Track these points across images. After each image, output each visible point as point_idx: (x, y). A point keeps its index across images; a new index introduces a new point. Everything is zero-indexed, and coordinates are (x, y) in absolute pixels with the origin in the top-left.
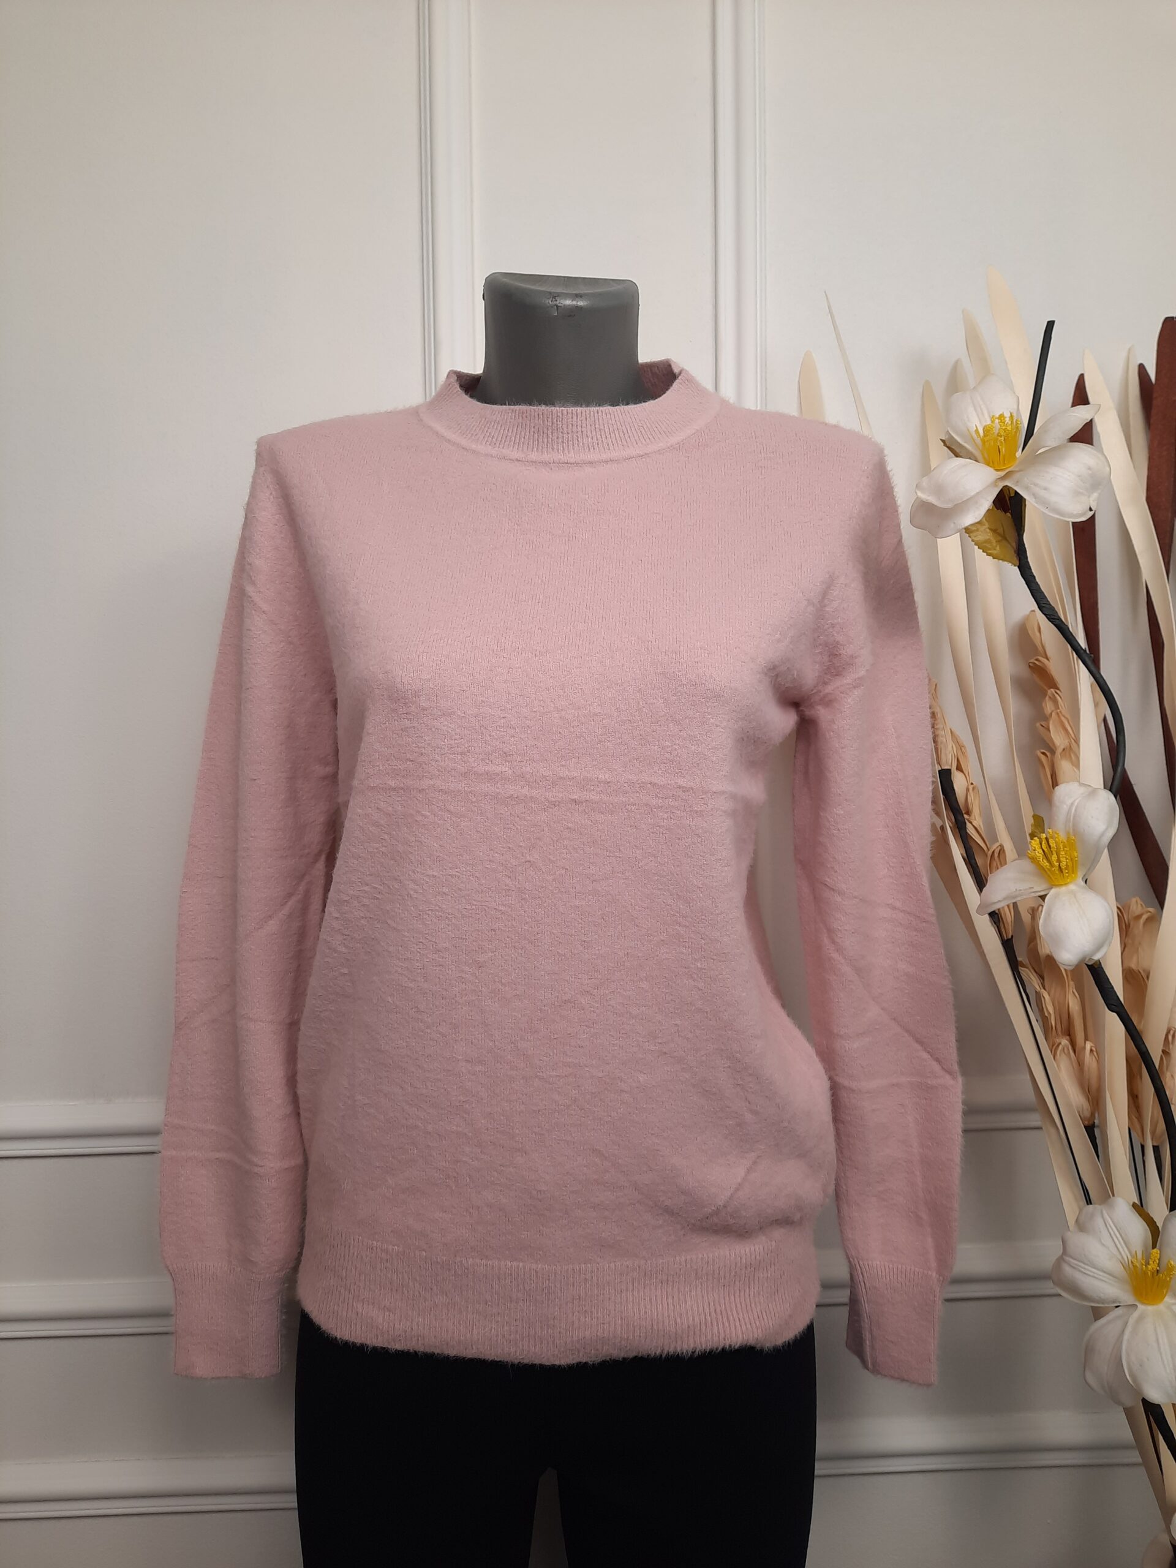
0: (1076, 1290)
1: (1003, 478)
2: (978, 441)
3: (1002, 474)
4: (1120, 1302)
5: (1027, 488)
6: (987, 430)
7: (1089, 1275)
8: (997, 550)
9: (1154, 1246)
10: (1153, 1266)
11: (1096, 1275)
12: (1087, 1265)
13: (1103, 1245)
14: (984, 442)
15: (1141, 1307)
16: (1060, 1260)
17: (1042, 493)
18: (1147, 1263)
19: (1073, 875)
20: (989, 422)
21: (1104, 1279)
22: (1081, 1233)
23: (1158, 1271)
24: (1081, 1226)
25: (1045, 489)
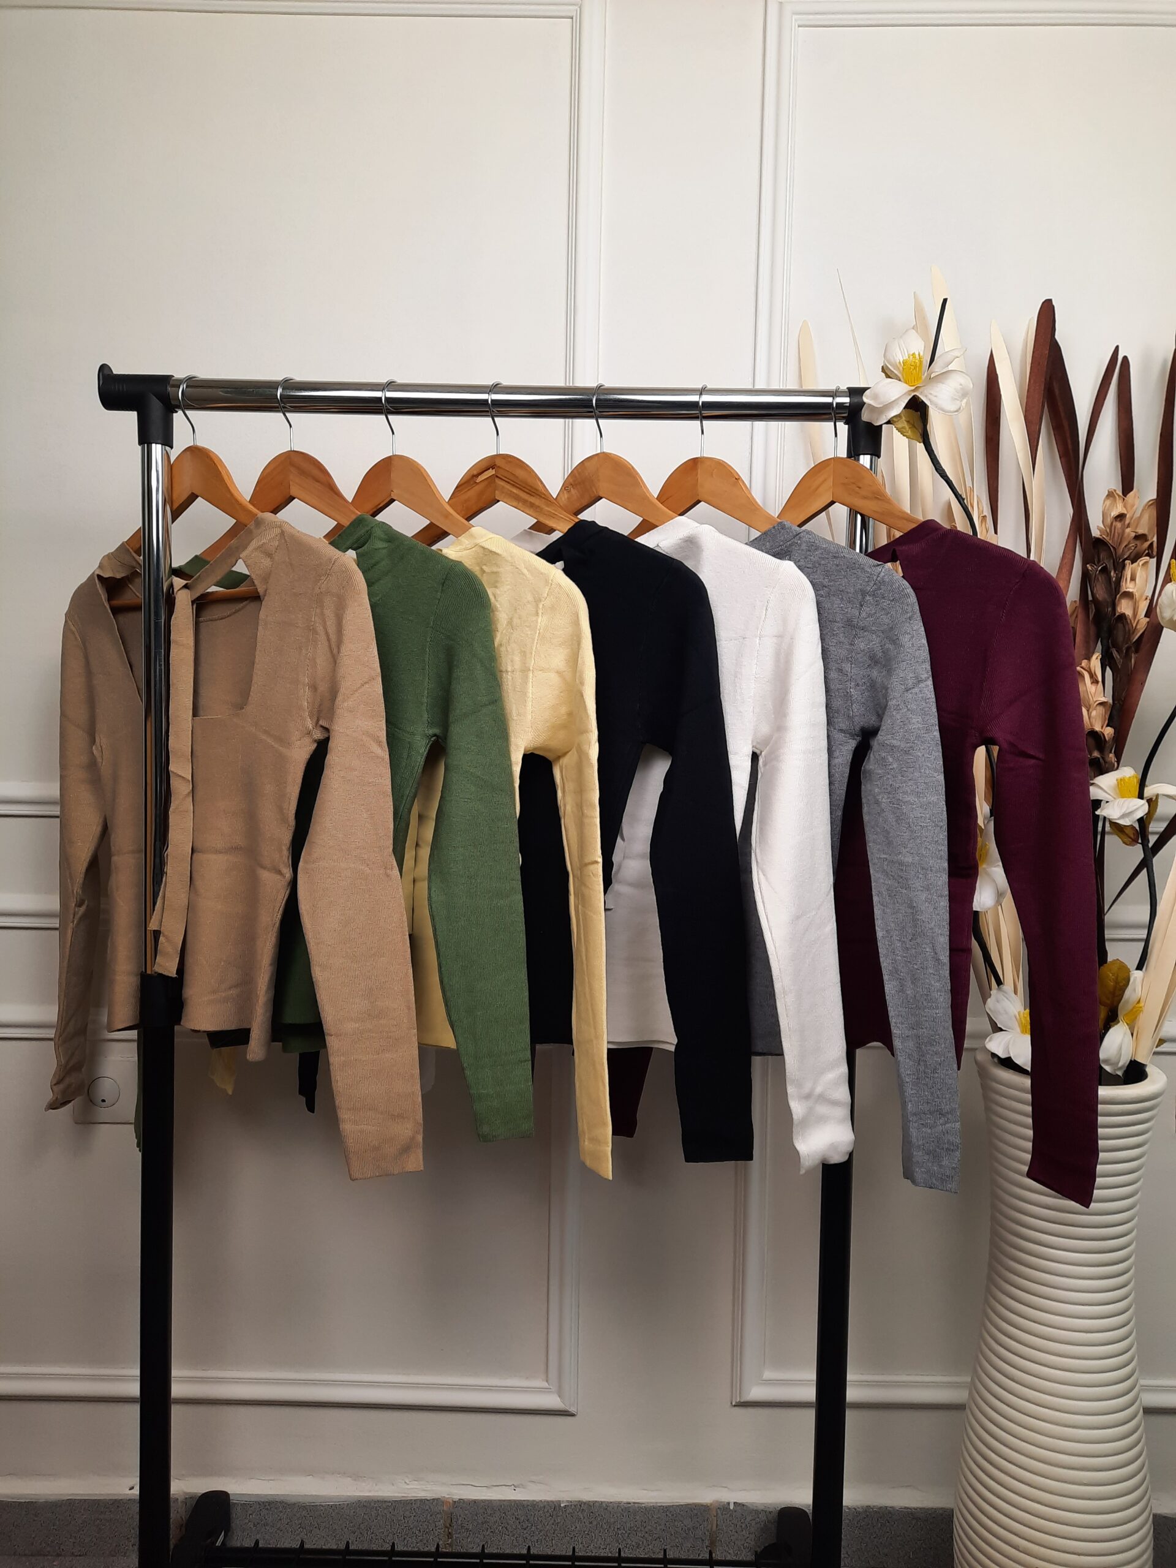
1: (913, 391)
2: (901, 369)
3: (913, 388)
5: (926, 396)
6: (905, 362)
8: (909, 433)
14: (903, 369)
17: (934, 399)
20: (907, 357)
25: (936, 396)
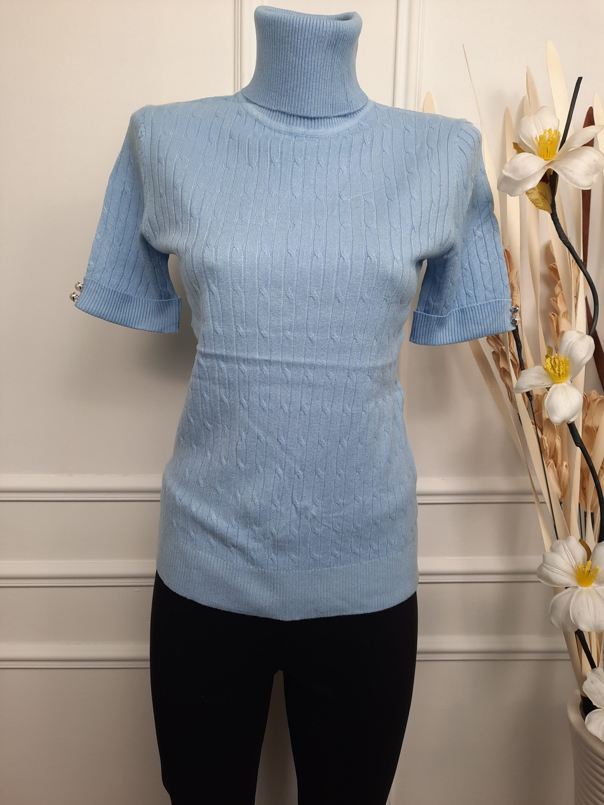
0: (548, 579)
1: (548, 164)
2: (536, 143)
3: (548, 162)
4: (570, 585)
5: (561, 170)
6: (541, 138)
7: (555, 572)
8: (542, 204)
9: (588, 560)
10: (587, 569)
11: (559, 573)
12: (555, 568)
13: (564, 559)
14: (539, 143)
15: (580, 588)
16: (542, 565)
17: (569, 173)
18: (585, 567)
19: (566, 378)
20: (542, 134)
21: (563, 574)
22: (552, 553)
23: (589, 571)
24: (553, 550)
25: (571, 171)
